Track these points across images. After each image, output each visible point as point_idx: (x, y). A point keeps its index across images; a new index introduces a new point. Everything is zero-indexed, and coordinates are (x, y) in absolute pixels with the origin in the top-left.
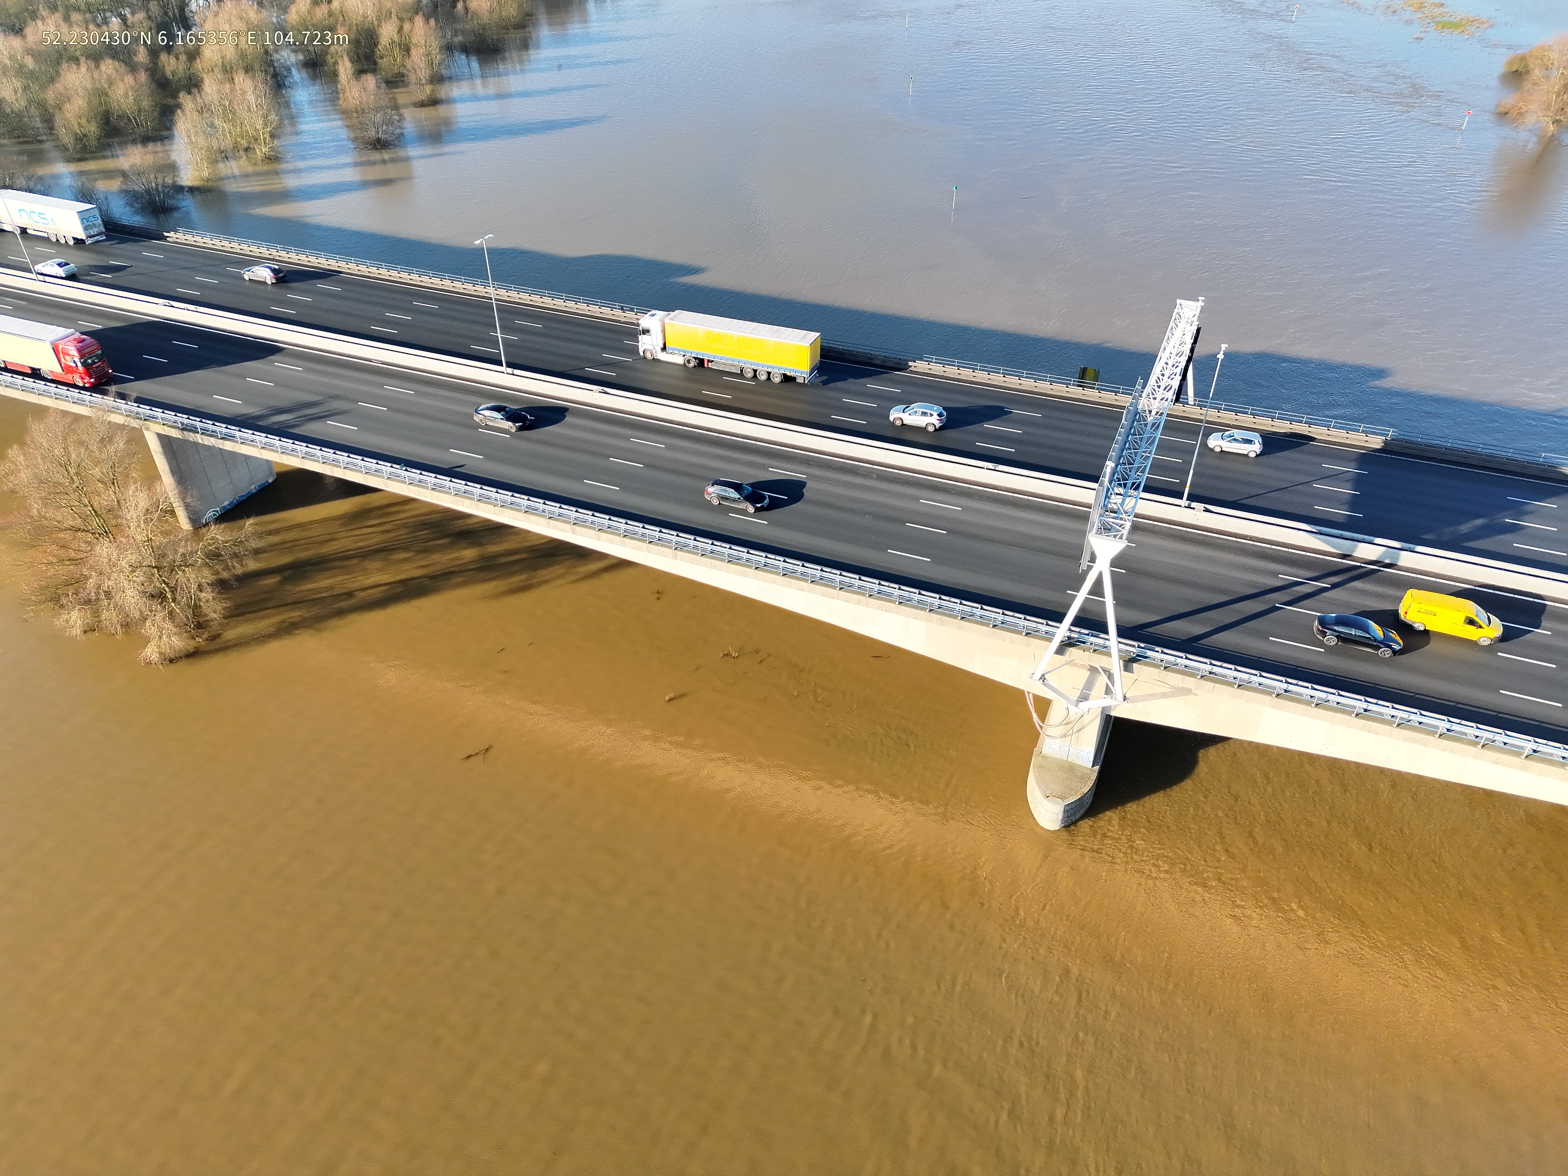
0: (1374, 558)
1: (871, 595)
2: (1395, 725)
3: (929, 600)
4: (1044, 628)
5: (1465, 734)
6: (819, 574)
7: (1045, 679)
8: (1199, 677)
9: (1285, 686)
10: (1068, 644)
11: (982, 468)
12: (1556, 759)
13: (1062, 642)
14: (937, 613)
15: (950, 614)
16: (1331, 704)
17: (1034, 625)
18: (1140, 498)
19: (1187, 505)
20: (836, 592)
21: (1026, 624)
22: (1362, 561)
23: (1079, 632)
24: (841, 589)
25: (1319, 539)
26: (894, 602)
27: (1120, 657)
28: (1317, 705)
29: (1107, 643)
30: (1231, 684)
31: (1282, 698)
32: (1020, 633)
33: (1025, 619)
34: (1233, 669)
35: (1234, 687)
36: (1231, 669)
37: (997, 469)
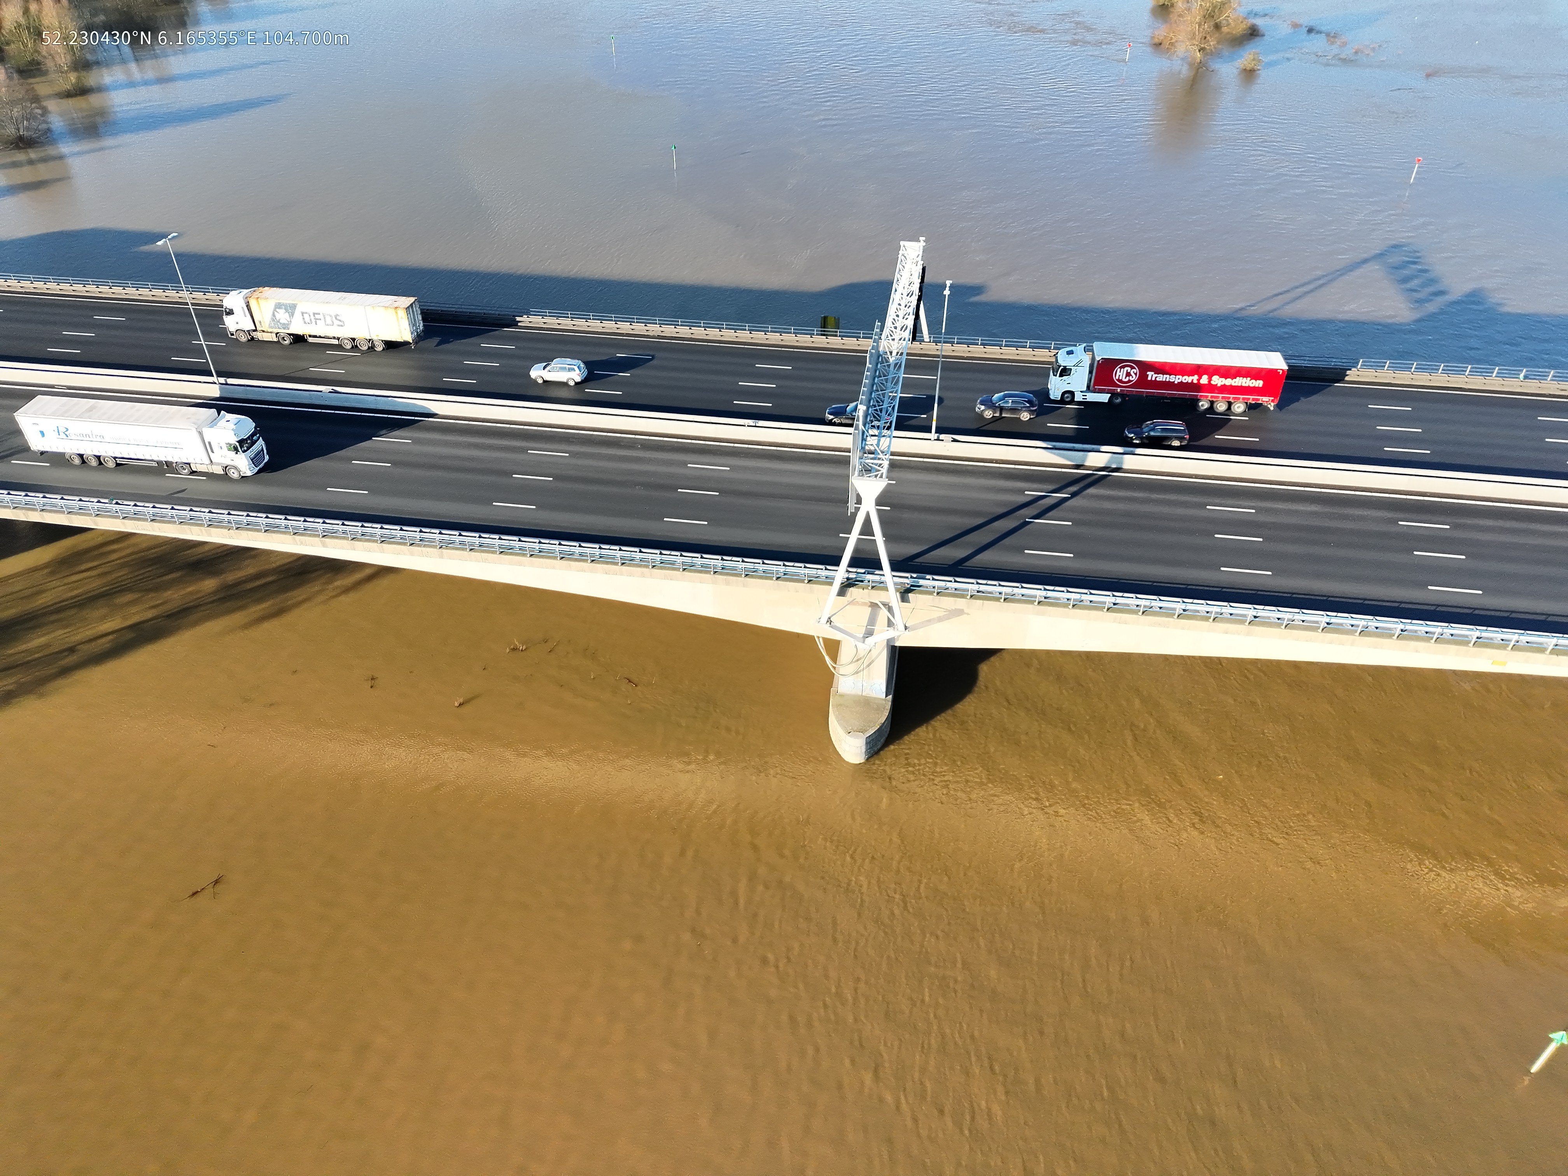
0: (1102, 465)
1: (654, 566)
2: (1140, 613)
3: (712, 562)
4: (825, 573)
5: (1198, 611)
6: (597, 552)
7: (831, 621)
8: (969, 597)
9: (1044, 593)
10: (848, 584)
11: (743, 426)
12: (1272, 620)
13: (842, 583)
14: (721, 574)
15: (733, 573)
16: (1085, 603)
17: (814, 572)
18: (894, 437)
19: (936, 438)
20: (618, 568)
21: (806, 572)
22: (1094, 469)
23: (856, 572)
24: (623, 564)
25: (1055, 454)
26: (677, 569)
27: (897, 590)
28: (1073, 606)
29: (883, 578)
30: (998, 599)
31: (1043, 605)
32: (802, 581)
33: (805, 567)
34: (998, 585)
35: (1000, 602)
36: (995, 585)
37: (757, 425)
